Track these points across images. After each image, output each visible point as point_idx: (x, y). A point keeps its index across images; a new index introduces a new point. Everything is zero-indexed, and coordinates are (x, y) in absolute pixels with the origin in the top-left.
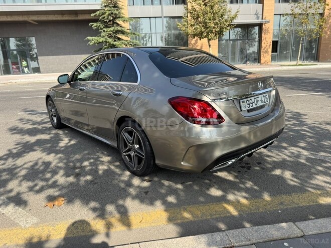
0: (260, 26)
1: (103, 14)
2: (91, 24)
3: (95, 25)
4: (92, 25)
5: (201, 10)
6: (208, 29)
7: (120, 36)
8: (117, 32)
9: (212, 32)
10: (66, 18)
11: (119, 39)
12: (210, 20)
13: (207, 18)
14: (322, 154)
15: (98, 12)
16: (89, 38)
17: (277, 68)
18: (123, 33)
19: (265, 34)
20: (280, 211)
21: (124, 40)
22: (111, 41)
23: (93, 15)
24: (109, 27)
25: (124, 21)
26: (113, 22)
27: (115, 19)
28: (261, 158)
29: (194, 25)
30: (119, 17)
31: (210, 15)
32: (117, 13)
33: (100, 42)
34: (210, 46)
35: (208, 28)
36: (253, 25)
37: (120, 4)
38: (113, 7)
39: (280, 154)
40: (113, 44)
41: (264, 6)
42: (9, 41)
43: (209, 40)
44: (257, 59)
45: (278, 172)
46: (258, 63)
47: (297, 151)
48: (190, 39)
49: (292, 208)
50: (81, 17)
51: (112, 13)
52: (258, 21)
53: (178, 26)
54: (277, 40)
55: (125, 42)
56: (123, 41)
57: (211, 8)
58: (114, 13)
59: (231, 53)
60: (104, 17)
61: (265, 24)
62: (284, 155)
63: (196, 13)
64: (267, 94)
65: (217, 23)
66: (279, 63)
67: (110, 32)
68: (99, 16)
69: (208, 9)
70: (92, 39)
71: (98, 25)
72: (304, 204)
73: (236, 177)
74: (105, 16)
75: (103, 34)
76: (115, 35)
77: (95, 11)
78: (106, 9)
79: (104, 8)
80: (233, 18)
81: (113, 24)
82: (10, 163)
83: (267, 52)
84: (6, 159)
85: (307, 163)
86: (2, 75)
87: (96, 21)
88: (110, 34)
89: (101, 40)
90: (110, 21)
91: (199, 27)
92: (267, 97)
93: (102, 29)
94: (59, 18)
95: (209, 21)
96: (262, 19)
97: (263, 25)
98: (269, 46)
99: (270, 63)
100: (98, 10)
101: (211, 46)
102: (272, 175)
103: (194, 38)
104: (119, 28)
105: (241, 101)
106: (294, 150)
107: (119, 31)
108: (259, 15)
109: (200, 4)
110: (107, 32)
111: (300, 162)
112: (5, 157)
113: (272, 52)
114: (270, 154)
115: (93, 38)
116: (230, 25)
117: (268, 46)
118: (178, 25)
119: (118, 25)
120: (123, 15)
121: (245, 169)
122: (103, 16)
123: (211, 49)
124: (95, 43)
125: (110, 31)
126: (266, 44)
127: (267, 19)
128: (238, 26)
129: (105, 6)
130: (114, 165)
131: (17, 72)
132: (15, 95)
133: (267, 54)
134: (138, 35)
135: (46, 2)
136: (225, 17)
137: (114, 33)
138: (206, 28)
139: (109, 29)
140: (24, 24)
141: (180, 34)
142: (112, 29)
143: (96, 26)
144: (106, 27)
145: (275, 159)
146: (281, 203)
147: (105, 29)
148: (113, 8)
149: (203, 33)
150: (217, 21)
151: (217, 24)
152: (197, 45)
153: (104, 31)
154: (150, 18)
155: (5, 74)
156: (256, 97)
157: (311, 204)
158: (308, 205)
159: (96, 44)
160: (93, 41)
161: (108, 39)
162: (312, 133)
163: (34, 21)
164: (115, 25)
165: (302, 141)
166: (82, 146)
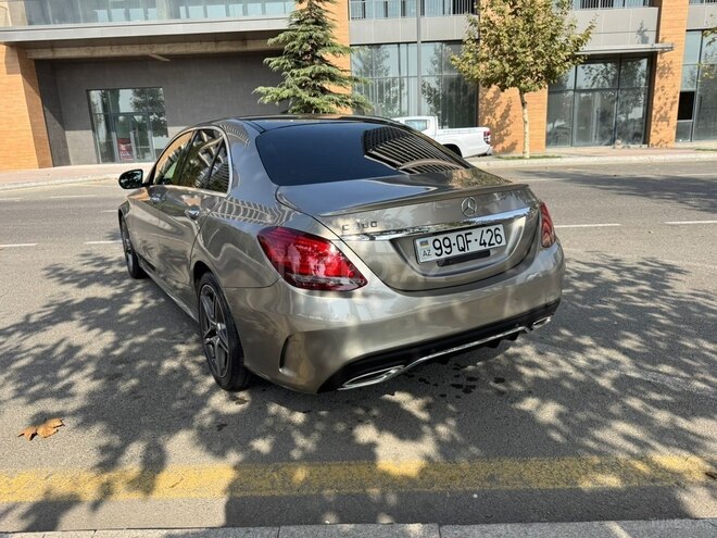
0: (652, 57)
1: (293, 38)
2: (267, 60)
3: (274, 62)
4: (270, 62)
5: (504, 24)
6: (520, 69)
7: (327, 85)
8: (319, 76)
9: (529, 73)
10: (224, 48)
11: (324, 91)
12: (523, 46)
13: (518, 42)
14: (666, 369)
15: (282, 35)
16: (261, 89)
17: (684, 156)
18: (332, 78)
19: (661, 77)
20: (475, 496)
21: (334, 94)
22: (305, 95)
23: (271, 41)
24: (304, 67)
25: (334, 53)
26: (313, 56)
27: (315, 48)
28: (513, 368)
29: (488, 59)
30: (325, 45)
31: (524, 36)
32: (321, 36)
33: (283, 99)
34: (523, 104)
35: (518, 65)
36: (635, 57)
37: (328, 18)
38: (313, 24)
39: (562, 362)
40: (308, 103)
41: (663, 12)
42: (118, 96)
43: (523, 91)
44: (642, 135)
45: (529, 404)
46: (644, 143)
47: (607, 357)
48: (481, 89)
49: (509, 492)
50: (252, 46)
51: (311, 37)
52: (644, 46)
53: (453, 63)
54: (693, 89)
55: (336, 98)
56: (331, 96)
57: (528, 21)
58: (314, 36)
59: (579, 120)
60: (294, 46)
61: (662, 52)
62: (569, 366)
63: (493, 32)
64: (501, 227)
65: (539, 53)
66: (696, 144)
67: (304, 78)
68: (285, 42)
69: (520, 22)
70: (268, 92)
71: (282, 62)
72: (542, 485)
73: (427, 408)
74: (295, 42)
75: (289, 81)
76: (315, 84)
77: (275, 33)
78: (300, 27)
79: (296, 27)
80: (579, 40)
81: (312, 60)
82: (12, 342)
83: (664, 118)
84: (9, 334)
85: (612, 389)
86: (98, 163)
87: (277, 53)
88: (306, 81)
89: (286, 93)
90: (306, 53)
91: (497, 63)
92: (502, 233)
93: (288, 70)
94: (210, 48)
95: (521, 50)
96: (657, 41)
97: (659, 56)
98: (673, 103)
99: (673, 144)
100: (281, 31)
101: (527, 106)
102: (512, 410)
103: (490, 87)
104: (324, 68)
105: (418, 242)
106: (603, 354)
107: (324, 74)
108: (646, 34)
109: (501, 13)
110: (298, 76)
111: (598, 385)
112: (10, 330)
113: (679, 119)
114: (537, 359)
115: (270, 88)
116: (573, 58)
117: (669, 105)
118: (453, 60)
119: (323, 61)
120: (334, 41)
121: (460, 392)
122: (291, 44)
123: (526, 111)
124: (273, 101)
125: (304, 75)
126: (663, 100)
127: (667, 43)
128: (593, 59)
129: (298, 23)
130: (194, 362)
131: (127, 157)
132: (101, 205)
133: (665, 123)
134: (365, 83)
135: (188, 17)
136: (561, 39)
137: (313, 79)
138: (515, 64)
139: (302, 71)
140: (143, 61)
141: (459, 78)
142: (309, 70)
143: (278, 64)
144: (298, 65)
145: (542, 374)
146: (491, 478)
147: (295, 71)
148: (312, 26)
149: (506, 75)
150: (540, 49)
151: (540, 55)
152: (498, 101)
153: (292, 75)
154: (399, 44)
155: (104, 161)
156: (463, 233)
157: (562, 485)
158: (551, 487)
159: (277, 103)
160: (270, 97)
161: (300, 90)
162: (671, 318)
163: (161, 55)
164: (316, 62)
165: (633, 336)
166: (159, 318)
